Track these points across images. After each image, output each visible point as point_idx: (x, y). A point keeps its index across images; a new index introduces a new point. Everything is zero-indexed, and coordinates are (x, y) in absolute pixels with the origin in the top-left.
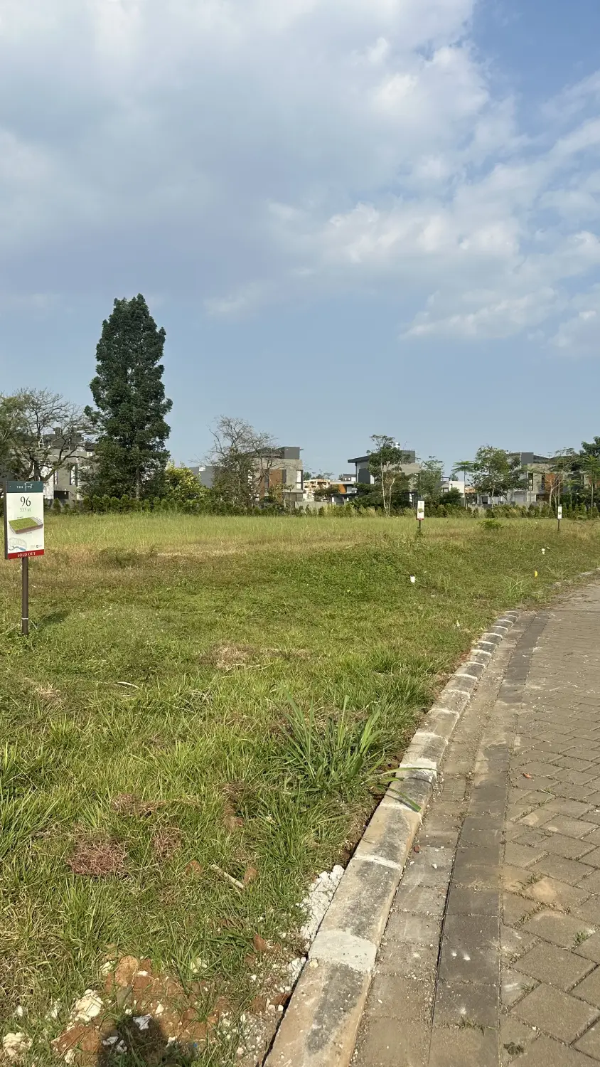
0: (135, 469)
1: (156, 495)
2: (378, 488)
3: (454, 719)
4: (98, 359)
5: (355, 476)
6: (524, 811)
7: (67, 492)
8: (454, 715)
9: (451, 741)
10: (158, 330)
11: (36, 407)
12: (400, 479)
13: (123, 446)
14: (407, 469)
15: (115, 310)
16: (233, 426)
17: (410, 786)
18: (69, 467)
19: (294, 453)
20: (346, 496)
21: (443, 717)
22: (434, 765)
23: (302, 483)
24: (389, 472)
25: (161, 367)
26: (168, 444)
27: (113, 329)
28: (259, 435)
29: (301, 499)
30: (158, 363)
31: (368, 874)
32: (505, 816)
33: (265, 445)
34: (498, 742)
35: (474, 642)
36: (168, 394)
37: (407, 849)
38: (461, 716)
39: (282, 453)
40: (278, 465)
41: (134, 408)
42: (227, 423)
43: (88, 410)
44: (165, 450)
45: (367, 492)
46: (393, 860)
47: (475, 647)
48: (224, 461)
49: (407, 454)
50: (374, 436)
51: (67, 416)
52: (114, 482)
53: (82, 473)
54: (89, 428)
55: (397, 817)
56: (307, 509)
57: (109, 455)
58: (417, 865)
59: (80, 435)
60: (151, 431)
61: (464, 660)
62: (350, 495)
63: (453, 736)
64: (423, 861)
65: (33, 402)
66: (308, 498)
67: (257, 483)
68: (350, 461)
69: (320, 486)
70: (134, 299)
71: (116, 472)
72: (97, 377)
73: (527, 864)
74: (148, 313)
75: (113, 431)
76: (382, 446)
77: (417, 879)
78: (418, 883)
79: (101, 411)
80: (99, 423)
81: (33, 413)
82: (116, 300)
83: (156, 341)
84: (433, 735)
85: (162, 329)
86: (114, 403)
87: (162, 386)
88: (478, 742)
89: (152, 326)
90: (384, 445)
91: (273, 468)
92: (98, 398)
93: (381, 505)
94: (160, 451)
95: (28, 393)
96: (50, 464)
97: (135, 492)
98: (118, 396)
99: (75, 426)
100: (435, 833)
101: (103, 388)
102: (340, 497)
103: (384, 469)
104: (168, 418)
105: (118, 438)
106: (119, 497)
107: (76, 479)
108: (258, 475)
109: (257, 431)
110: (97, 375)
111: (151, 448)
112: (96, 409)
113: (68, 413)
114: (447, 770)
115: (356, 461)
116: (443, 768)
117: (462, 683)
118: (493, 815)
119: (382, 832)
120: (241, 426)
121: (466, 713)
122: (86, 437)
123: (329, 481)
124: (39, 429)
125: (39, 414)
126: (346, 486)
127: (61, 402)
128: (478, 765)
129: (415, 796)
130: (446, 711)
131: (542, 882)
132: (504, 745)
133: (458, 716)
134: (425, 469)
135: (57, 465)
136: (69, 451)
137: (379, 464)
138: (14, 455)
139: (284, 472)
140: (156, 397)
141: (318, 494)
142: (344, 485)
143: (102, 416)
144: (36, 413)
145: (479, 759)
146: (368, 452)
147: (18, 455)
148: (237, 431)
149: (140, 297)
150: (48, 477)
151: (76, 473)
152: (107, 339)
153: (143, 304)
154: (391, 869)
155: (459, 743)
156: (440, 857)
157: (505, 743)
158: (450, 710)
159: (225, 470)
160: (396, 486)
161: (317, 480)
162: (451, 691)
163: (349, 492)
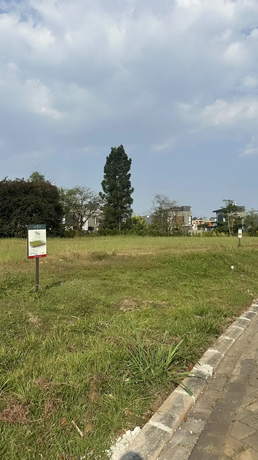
0: (119, 217)
1: (127, 228)
2: (226, 224)
3: (231, 343)
4: (105, 172)
5: (216, 218)
6: (251, 402)
7: (93, 227)
8: (231, 340)
9: (226, 355)
10: (128, 159)
11: (81, 193)
12: (237, 219)
13: (114, 208)
14: (240, 214)
15: (111, 152)
16: (161, 197)
17: (194, 381)
18: (94, 217)
19: (188, 209)
20: (212, 227)
21: (225, 341)
22: (212, 368)
23: (191, 222)
24: (231, 216)
25: (130, 175)
26: (132, 207)
27: (110, 160)
28: (172, 202)
29: (191, 229)
30: (128, 173)
31: (151, 435)
32: (239, 404)
33: (174, 205)
34: (250, 357)
35: (254, 300)
36: (132, 185)
37: (180, 420)
38: (236, 341)
39: (182, 209)
40: (180, 214)
41: (119, 192)
42: (158, 197)
43: (100, 193)
44: (131, 209)
45: (222, 225)
46: (169, 426)
47: (254, 303)
48: (156, 213)
49: (241, 207)
50: (224, 200)
51: (93, 196)
52: (110, 223)
53: (99, 219)
54: (101, 201)
55: (180, 399)
56: (193, 233)
57: (109, 212)
58: (182, 430)
59: (98, 204)
60: (125, 201)
61: (246, 310)
62: (214, 227)
63: (228, 352)
64: (186, 428)
65: (79, 191)
66: (195, 228)
67: (171, 223)
68: (213, 212)
69: (200, 223)
70: (119, 147)
71: (111, 219)
72: (104, 180)
73: (242, 437)
74: (124, 152)
75: (110, 202)
76: (228, 204)
77: (179, 440)
78: (178, 442)
79: (106, 194)
80: (105, 199)
81: (80, 196)
82: (112, 148)
83: (128, 163)
84: (216, 351)
85: (130, 159)
86: (111, 190)
87: (130, 182)
88: (240, 357)
89: (126, 157)
90: (229, 204)
91: (178, 216)
92: (104, 189)
93: (228, 231)
94: (129, 209)
95: (78, 188)
96: (87, 216)
97: (119, 227)
98: (112, 187)
99: (96, 200)
100: (199, 410)
101: (107, 184)
102: (209, 228)
103: (229, 215)
104: (132, 196)
105: (112, 204)
106: (112, 229)
107: (97, 222)
108: (171, 219)
109: (171, 200)
110: (104, 179)
111: (126, 208)
112: (103, 193)
113: (93, 195)
114: (219, 372)
115: (217, 212)
116: (217, 370)
117: (241, 322)
118: (233, 402)
119: (169, 408)
120: (164, 198)
121: (239, 339)
122: (100, 204)
123: (204, 220)
124: (82, 202)
125: (82, 196)
126: (212, 223)
127: (91, 191)
128: (235, 370)
129: (195, 387)
130: (228, 338)
131: (247, 452)
132: (252, 359)
133: (234, 341)
134: (250, 214)
135: (89, 216)
136: (94, 211)
137: (227, 213)
138: (73, 213)
139: (183, 217)
140: (127, 187)
141: (199, 227)
142: (211, 222)
143: (106, 196)
144: (81, 195)
145: (236, 367)
146: (221, 207)
147: (74, 213)
148: (162, 200)
149: (122, 146)
150: (86, 221)
151: (97, 219)
152: (108, 164)
153: (123, 149)
154: (166, 432)
155: (230, 356)
156: (197, 426)
157: (253, 358)
158: (230, 337)
159: (157, 217)
160: (235, 222)
161: (199, 221)
162: (234, 326)
163: (213, 226)
